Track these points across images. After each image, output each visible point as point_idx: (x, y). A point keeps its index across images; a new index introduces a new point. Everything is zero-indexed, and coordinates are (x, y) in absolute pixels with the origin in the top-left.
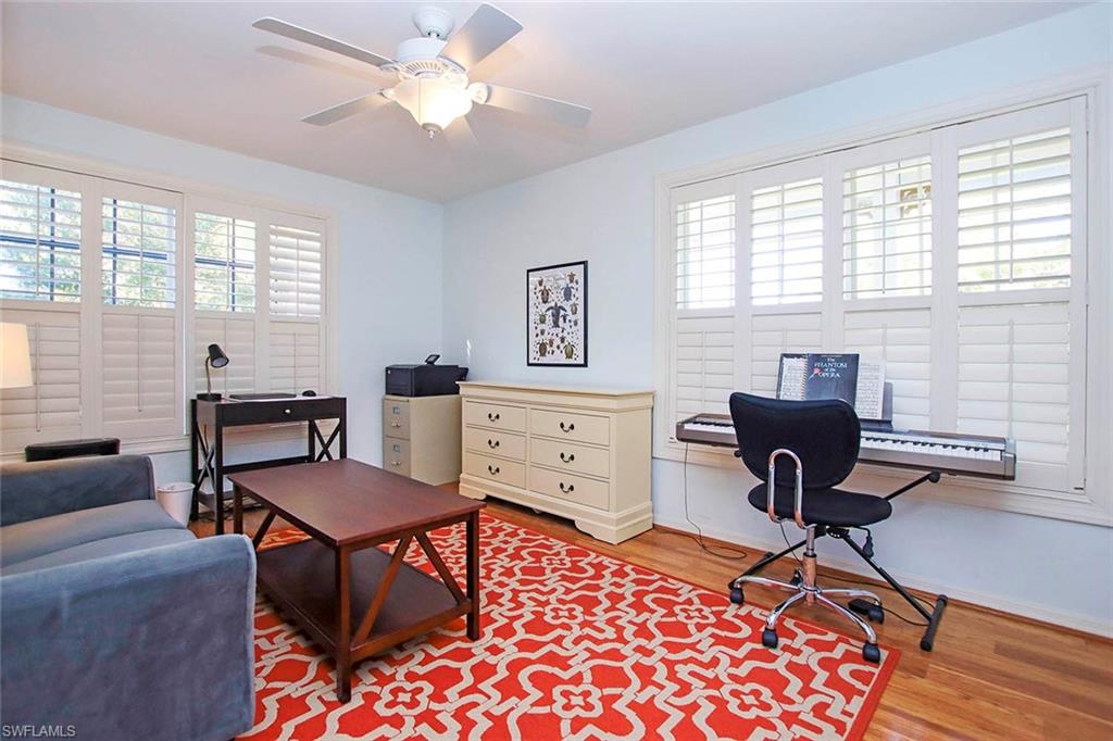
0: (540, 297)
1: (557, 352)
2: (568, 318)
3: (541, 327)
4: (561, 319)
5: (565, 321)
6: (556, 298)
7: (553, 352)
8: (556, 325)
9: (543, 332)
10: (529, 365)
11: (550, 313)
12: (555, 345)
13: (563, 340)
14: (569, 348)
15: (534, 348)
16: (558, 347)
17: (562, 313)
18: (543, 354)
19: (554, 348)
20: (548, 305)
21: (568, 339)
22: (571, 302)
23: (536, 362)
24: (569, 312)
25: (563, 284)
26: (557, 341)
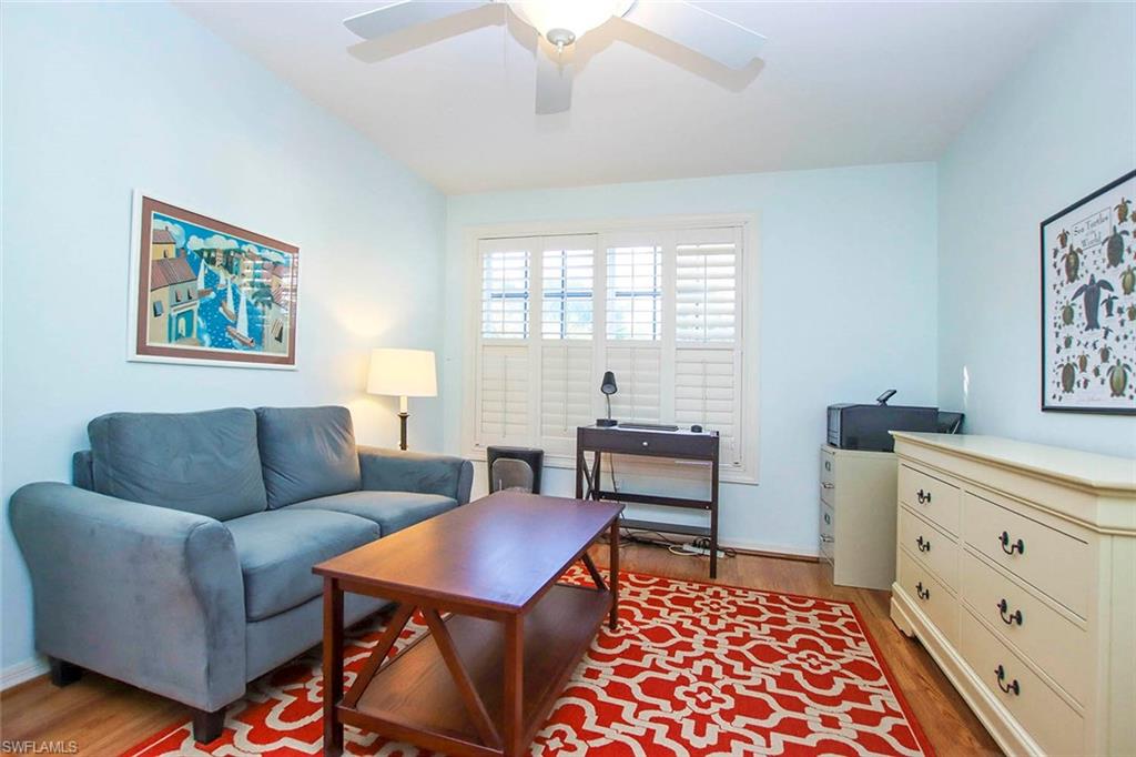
0: (1063, 271)
1: (1094, 382)
2: (1116, 304)
3: (1066, 331)
4: (1102, 310)
5: (1110, 314)
6: (1095, 264)
7: (1086, 382)
8: (1093, 324)
9: (1068, 342)
10: (1045, 409)
11: (1081, 300)
12: (1090, 368)
13: (1105, 354)
14: (1118, 374)
15: (1054, 376)
16: (1097, 372)
17: (1104, 294)
18: (1068, 389)
19: (1089, 373)
20: (1078, 284)
21: (1117, 352)
22: (1122, 267)
23: (1055, 403)
24: (1119, 291)
25: (1105, 231)
26: (1094, 359)
